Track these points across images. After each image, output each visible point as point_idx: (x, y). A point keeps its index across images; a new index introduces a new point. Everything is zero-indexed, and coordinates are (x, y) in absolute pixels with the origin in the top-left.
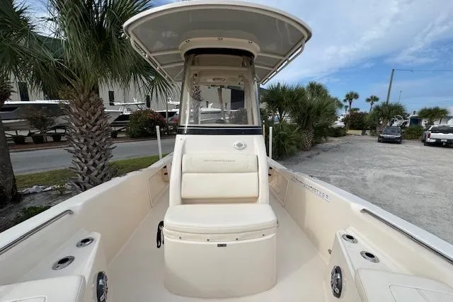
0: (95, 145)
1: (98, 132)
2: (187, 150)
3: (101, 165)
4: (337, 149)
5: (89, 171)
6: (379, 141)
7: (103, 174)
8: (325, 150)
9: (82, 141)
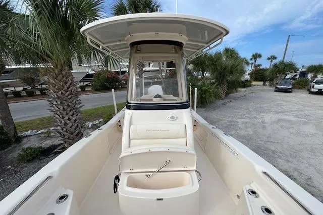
0: (68, 106)
1: (70, 96)
2: (134, 122)
3: (74, 119)
4: (244, 97)
5: (66, 124)
6: (276, 91)
7: (76, 125)
8: (235, 99)
9: (59, 103)
